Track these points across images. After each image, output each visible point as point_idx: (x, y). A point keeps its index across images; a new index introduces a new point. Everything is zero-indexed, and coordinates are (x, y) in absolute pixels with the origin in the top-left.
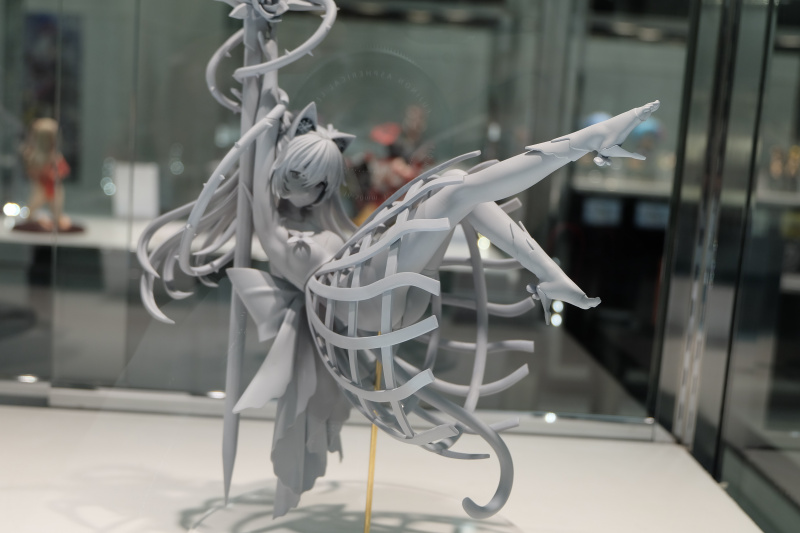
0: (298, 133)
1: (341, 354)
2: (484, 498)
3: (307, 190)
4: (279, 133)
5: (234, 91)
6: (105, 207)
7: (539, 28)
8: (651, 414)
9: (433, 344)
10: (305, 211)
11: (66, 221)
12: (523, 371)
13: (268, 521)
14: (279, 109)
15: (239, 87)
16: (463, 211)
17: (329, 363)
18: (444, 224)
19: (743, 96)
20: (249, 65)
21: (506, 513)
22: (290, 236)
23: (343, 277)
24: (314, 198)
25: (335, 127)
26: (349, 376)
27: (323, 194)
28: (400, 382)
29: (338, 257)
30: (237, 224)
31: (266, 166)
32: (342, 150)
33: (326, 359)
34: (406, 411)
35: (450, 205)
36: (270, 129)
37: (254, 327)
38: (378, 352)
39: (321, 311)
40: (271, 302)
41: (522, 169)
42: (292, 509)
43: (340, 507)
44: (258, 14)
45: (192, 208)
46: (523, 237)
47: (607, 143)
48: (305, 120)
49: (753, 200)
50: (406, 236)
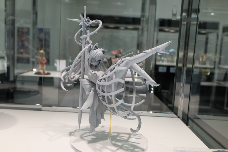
0: (94, 49)
1: (104, 97)
2: (135, 128)
3: (96, 62)
4: (90, 50)
5: (80, 41)
6: (55, 69)
7: (147, 30)
8: (173, 111)
9: (124, 95)
10: (96, 67)
11: (46, 72)
12: (144, 101)
13: (88, 134)
14: (90, 44)
15: (81, 40)
16: (129, 66)
17: (101, 99)
18: (125, 68)
19: (191, 44)
20: (83, 35)
21: (140, 132)
22: (93, 72)
23: (104, 80)
24: (98, 64)
25: (102, 49)
26: (105, 102)
27: (100, 62)
28: (116, 102)
29: (103, 76)
30: (81, 70)
31: (87, 57)
32: (104, 53)
33: (100, 98)
34: (118, 109)
35: (126, 65)
36: (88, 49)
37: (85, 92)
38: (111, 96)
39: (99, 88)
40: (89, 86)
41: (142, 56)
42: (93, 131)
43: (105, 131)
44: (85, 24)
45: (71, 66)
46: (143, 71)
47: (160, 50)
48: (96, 47)
49: (194, 66)
50: (117, 71)
